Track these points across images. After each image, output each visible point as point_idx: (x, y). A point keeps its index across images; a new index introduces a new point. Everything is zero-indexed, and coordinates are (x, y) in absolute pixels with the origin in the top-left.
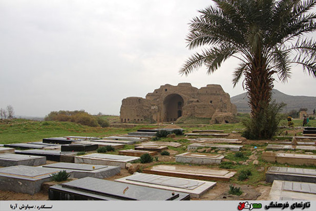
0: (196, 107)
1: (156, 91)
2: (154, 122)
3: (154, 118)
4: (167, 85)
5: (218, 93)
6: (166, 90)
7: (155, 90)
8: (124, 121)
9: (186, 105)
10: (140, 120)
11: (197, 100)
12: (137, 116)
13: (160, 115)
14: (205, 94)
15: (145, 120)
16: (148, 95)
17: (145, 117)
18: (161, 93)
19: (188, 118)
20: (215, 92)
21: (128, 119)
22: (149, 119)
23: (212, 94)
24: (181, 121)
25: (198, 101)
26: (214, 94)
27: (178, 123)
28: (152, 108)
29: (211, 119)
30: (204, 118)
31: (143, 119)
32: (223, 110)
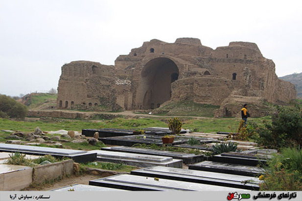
0: (195, 84)
1: (135, 52)
2: (119, 109)
3: (120, 101)
4: (155, 42)
5: (248, 58)
6: (152, 50)
7: (133, 50)
8: (64, 105)
9: (182, 78)
10: (93, 104)
11: (205, 70)
12: (88, 96)
13: (134, 97)
14: (224, 61)
15: (103, 105)
16: (120, 59)
17: (102, 99)
18: (143, 56)
19: (179, 105)
20: (242, 58)
21: (72, 102)
22: (108, 102)
23: (236, 61)
24: (164, 110)
25: (207, 73)
26: (241, 61)
27: (160, 113)
28: (119, 82)
29: (218, 107)
30: (209, 106)
31: (99, 103)
32: (249, 91)
